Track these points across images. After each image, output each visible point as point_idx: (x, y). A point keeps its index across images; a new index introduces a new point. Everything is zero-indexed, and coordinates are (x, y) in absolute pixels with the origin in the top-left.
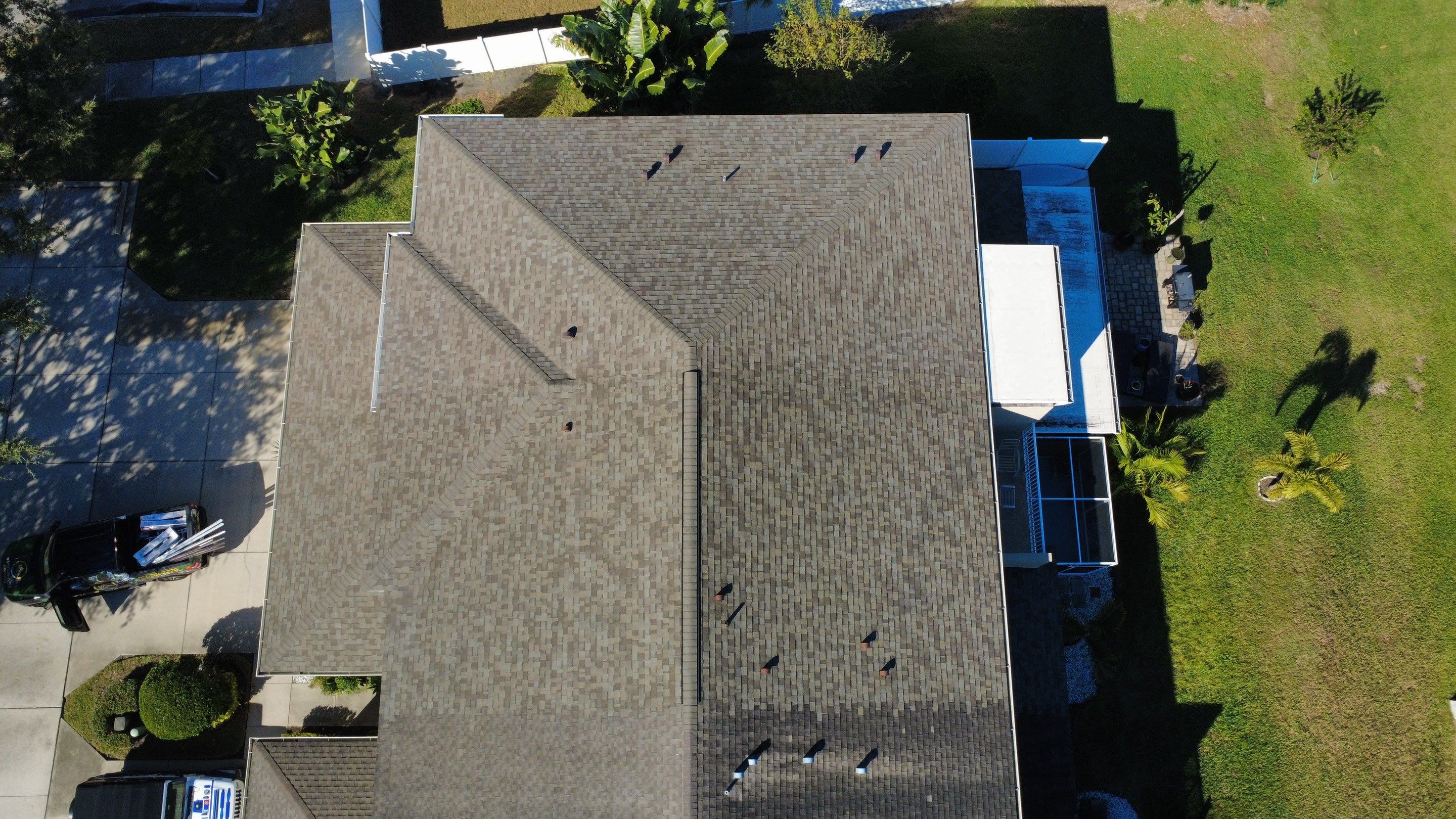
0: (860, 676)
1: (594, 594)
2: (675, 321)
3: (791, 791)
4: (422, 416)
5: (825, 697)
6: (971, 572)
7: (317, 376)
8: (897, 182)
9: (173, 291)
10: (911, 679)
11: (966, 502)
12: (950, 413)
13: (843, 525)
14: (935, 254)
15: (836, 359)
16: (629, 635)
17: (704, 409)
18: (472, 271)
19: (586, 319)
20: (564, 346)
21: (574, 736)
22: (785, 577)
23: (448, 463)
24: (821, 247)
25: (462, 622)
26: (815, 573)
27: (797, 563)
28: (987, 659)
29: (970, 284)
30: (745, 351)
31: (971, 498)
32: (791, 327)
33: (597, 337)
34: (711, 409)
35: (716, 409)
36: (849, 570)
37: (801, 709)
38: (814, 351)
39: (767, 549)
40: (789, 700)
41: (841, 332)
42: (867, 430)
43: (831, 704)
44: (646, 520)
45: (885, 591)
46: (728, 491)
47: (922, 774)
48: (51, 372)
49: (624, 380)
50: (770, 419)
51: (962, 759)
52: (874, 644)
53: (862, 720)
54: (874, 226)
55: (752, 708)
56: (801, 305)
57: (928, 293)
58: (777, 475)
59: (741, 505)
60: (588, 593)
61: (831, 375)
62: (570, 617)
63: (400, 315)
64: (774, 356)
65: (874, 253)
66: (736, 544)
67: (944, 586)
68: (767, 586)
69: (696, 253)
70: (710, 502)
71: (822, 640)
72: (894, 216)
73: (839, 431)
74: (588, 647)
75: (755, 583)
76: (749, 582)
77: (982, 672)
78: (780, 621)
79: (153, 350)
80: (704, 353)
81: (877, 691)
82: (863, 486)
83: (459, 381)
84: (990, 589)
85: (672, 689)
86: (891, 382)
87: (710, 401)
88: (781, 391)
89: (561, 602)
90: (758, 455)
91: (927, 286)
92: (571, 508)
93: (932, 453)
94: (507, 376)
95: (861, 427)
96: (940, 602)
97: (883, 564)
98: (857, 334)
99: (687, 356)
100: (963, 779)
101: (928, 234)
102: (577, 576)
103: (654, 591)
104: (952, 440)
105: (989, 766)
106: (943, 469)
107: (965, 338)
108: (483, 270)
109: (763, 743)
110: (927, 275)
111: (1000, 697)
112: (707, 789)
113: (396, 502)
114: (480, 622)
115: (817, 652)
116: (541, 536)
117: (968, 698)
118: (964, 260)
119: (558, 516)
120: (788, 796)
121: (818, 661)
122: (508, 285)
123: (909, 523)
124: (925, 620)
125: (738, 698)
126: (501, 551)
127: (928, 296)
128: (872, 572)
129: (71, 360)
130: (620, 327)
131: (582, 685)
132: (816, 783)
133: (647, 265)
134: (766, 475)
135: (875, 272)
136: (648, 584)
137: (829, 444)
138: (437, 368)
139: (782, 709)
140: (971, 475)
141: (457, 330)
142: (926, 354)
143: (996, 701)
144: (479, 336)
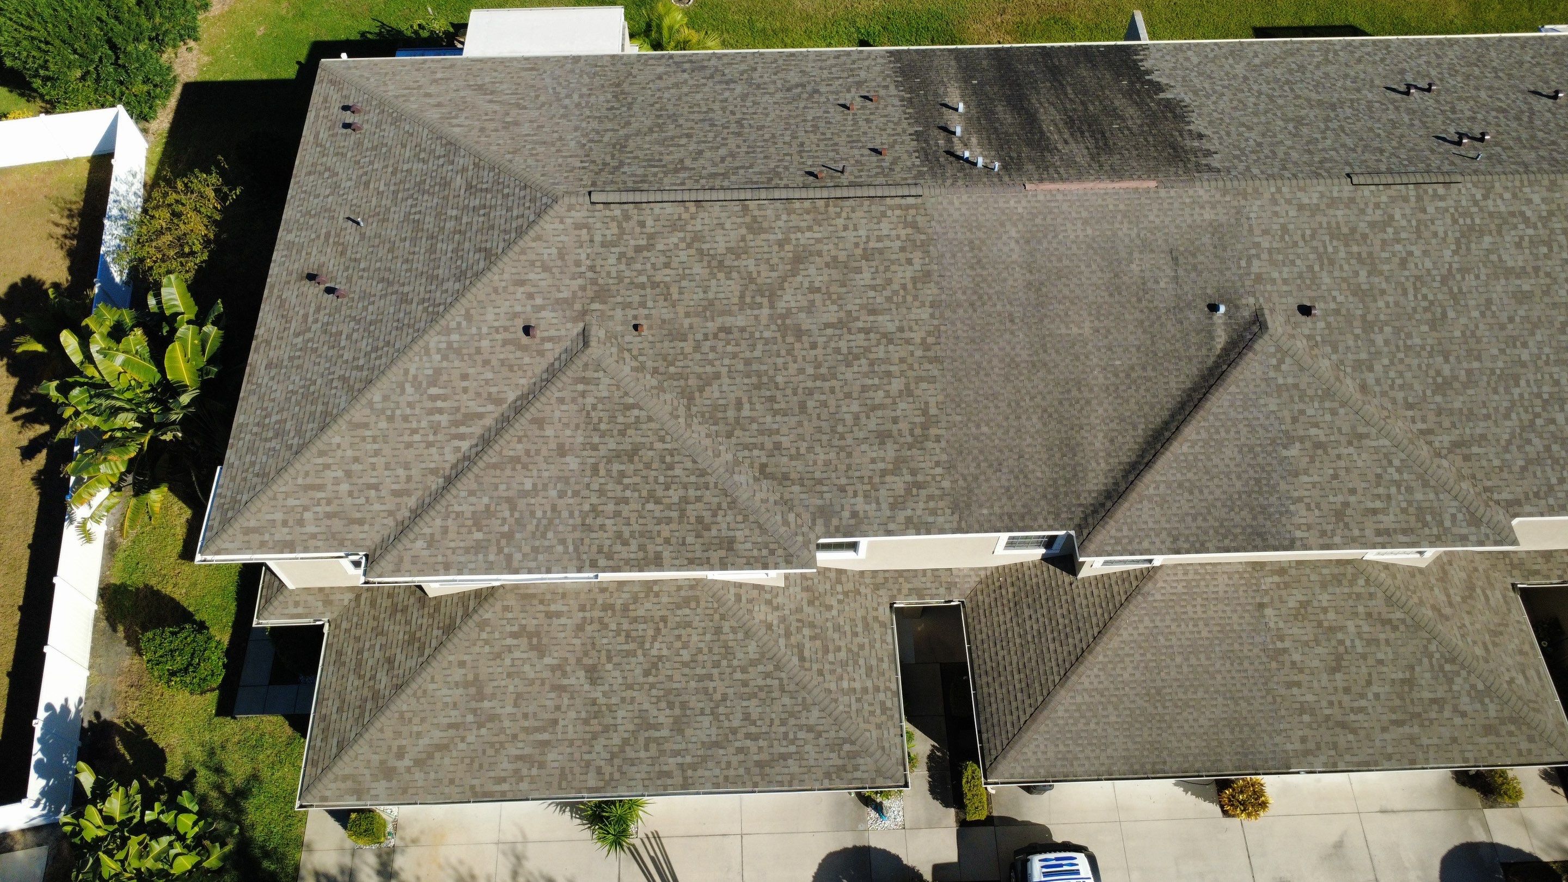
0: (879, 111)
2: (532, 219)
3: (985, 141)
4: (611, 507)
5: (901, 127)
7: (528, 751)
10: (876, 89)
14: (470, 76)
15: (578, 123)
16: (859, 251)
18: (432, 465)
19: (516, 315)
20: (544, 340)
21: (959, 305)
23: (671, 467)
26: (789, 132)
30: (568, 169)
32: (544, 146)
34: (631, 185)
35: (630, 182)
36: (784, 116)
37: (914, 137)
38: (569, 134)
39: (769, 155)
40: (907, 143)
41: (550, 121)
42: (650, 108)
43: (906, 124)
44: (743, 239)
45: (801, 100)
46: (714, 175)
47: (956, 85)
49: (592, 268)
50: (640, 155)
52: (849, 105)
53: (917, 110)
55: (918, 160)
57: (511, 80)
58: (696, 151)
59: (728, 168)
63: (476, 554)
65: (466, 105)
66: (766, 170)
68: (805, 154)
70: (725, 184)
71: (850, 128)
72: (427, 95)
73: (651, 121)
75: (803, 160)
76: (803, 163)
78: (836, 148)
80: (570, 190)
81: (890, 104)
83: (572, 463)
85: (908, 207)
87: (621, 185)
88: (612, 150)
89: (827, 325)
90: (677, 160)
91: (504, 80)
92: (728, 321)
93: (671, 78)
95: (647, 111)
96: (807, 76)
97: (776, 101)
98: (552, 113)
99: (573, 202)
100: (955, 68)
102: (800, 309)
103: (816, 228)
108: (433, 450)
109: (948, 154)
110: (493, 80)
113: (714, 532)
114: (849, 418)
115: (862, 130)
117: (887, 66)
118: (480, 64)
120: (990, 142)
121: (870, 130)
122: (459, 416)
125: (911, 166)
127: (514, 80)
128: (784, 106)
132: (976, 130)
134: (697, 156)
136: (808, 234)
137: (664, 126)
138: (553, 493)
139: (916, 146)
141: (508, 472)
142: (574, 81)
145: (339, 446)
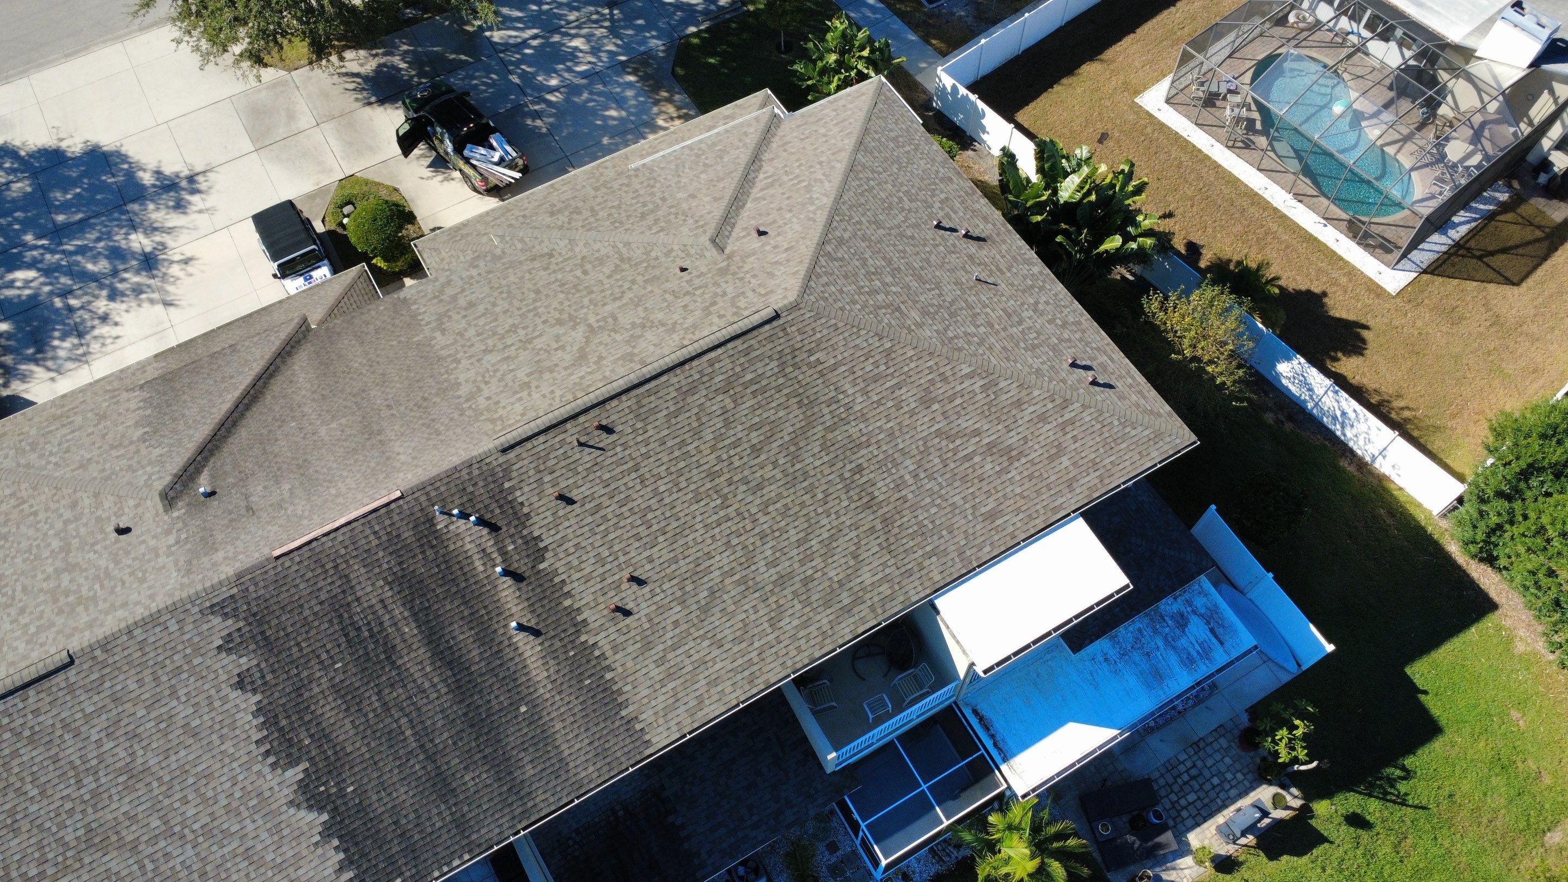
0: (599, 586)
1: (556, 350)
2: (812, 284)
3: (466, 569)
4: (642, 192)
5: (563, 562)
6: (755, 653)
8: (1076, 405)
9: (680, 71)
10: (623, 638)
11: (818, 617)
12: (893, 561)
14: (1037, 474)
15: (870, 428)
17: (749, 336)
18: (775, 161)
19: (778, 235)
20: (748, 235)
23: (613, 223)
24: (963, 366)
25: (495, 294)
26: (667, 501)
28: (683, 708)
29: (1033, 523)
30: (823, 346)
31: (825, 621)
32: (871, 374)
33: (768, 248)
34: (752, 342)
35: (756, 346)
36: (687, 532)
37: (542, 545)
38: (864, 404)
39: (663, 448)
40: (544, 530)
41: (898, 420)
42: (825, 487)
43: (560, 571)
44: (634, 347)
45: (688, 575)
46: (692, 390)
47: (542, 691)
48: (577, 43)
49: (741, 279)
50: (777, 396)
51: (576, 726)
52: (635, 587)
53: (560, 607)
54: (1019, 404)
55: (520, 500)
56: (897, 374)
57: (993, 485)
58: (733, 425)
59: (687, 408)
60: (555, 346)
63: (714, 142)
64: (836, 372)
65: (993, 416)
66: (651, 419)
67: (727, 632)
68: (631, 464)
70: (675, 380)
71: (612, 536)
72: (1043, 418)
73: (807, 462)
75: (627, 452)
76: (625, 446)
77: (668, 710)
78: (607, 490)
79: (630, 85)
80: (798, 313)
81: (594, 611)
83: (681, 196)
87: (760, 338)
88: (808, 393)
90: (740, 401)
91: (999, 481)
93: (843, 561)
95: (823, 481)
96: (710, 635)
97: (712, 561)
98: (907, 436)
99: (786, 302)
100: (558, 736)
101: (1051, 458)
102: (566, 334)
103: (577, 380)
104: (868, 575)
105: (583, 758)
106: (836, 579)
107: (976, 542)
108: (781, 166)
109: (495, 524)
110: (1010, 476)
111: (654, 740)
114: (500, 302)
115: (598, 537)
117: (636, 706)
118: (1052, 506)
120: (461, 568)
121: (590, 541)
122: (777, 184)
123: (764, 569)
124: (685, 627)
125: (523, 484)
126: (562, 285)
129: (593, 48)
130: (785, 255)
131: (480, 378)
132: (484, 589)
134: (726, 416)
137: (789, 458)
138: (684, 180)
139: (532, 528)
140: (847, 610)
141: (721, 174)
142: (934, 510)
143: (647, 737)
145: (842, 140)
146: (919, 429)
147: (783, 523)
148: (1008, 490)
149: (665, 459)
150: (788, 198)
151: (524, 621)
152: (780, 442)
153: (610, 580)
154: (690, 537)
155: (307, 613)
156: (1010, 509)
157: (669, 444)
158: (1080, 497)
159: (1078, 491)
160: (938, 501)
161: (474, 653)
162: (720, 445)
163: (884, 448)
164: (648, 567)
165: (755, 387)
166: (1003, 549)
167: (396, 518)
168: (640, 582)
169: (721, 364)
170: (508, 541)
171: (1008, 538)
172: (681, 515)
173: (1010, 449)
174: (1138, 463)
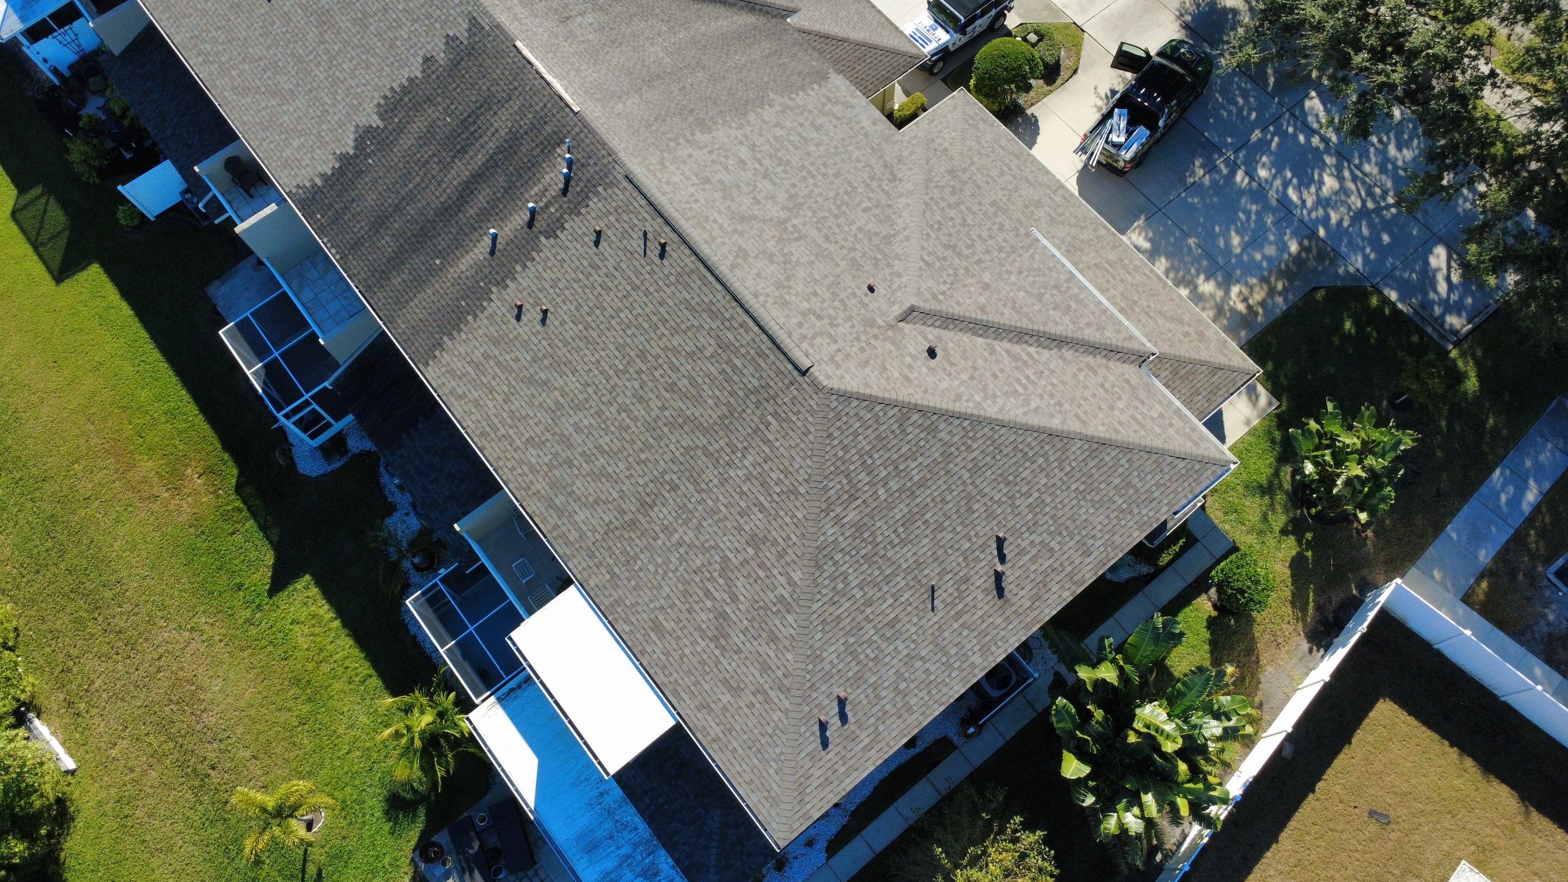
0: (534, 288)
2: (855, 403)
3: (530, 182)
4: (991, 242)
5: (548, 254)
6: (504, 433)
8: (787, 703)
9: (1320, 295)
10: (498, 320)
11: (541, 480)
12: (599, 537)
13: (618, 373)
14: (707, 669)
15: (715, 490)
16: (707, 186)
17: (777, 352)
18: (1060, 361)
19: (930, 369)
20: (929, 341)
21: (697, 119)
22: (631, 300)
23: (939, 222)
24: (799, 573)
25: (835, 143)
26: (613, 322)
27: (630, 316)
28: (454, 384)
29: (659, 671)
30: (784, 425)
31: (539, 486)
32: (768, 479)
33: (908, 360)
34: (772, 357)
35: (769, 361)
36: (591, 347)
37: (558, 233)
38: (736, 479)
39: (657, 305)
40: (571, 230)
41: (728, 516)
42: (652, 459)
43: (541, 254)
44: (756, 257)
45: (556, 358)
46: (714, 315)
47: (452, 271)
48: (1330, 183)
49: (858, 339)
50: (726, 393)
51: (431, 305)
52: (540, 317)
53: (514, 264)
54: (773, 639)
55: (590, 203)
56: (774, 505)
57: (687, 624)
58: (690, 360)
61: (710, 474)
62: (759, 178)
63: (1082, 300)
64: (761, 444)
65: (754, 613)
66: (680, 287)
67: (517, 404)
68: (638, 282)
69: (894, 485)
70: (719, 297)
71: (576, 286)
72: (765, 668)
73: (671, 437)
74: (731, 168)
75: (647, 276)
76: (652, 273)
77: (452, 372)
78: (613, 271)
79: (1283, 247)
80: (811, 392)
81: (516, 291)
82: (624, 415)
83: (987, 277)
84: (483, 434)
86: (661, 516)
87: (778, 363)
89: (774, 184)
90: (713, 360)
91: (692, 630)
92: (820, 240)
93: (591, 490)
94: (952, 296)
95: (657, 456)
96: (512, 390)
97: (570, 375)
98: (715, 528)
99: (821, 378)
100: (423, 293)
101: (725, 682)
102: (777, 203)
103: (711, 218)
104: (583, 517)
105: (410, 318)
106: (574, 488)
107: (631, 617)
108: (1052, 366)
109: (568, 191)
110: (699, 640)
111: (429, 368)
112: (582, 135)
113: (952, 183)
114: (822, 149)
115: (573, 275)
116: (826, 214)
117: (451, 346)
118: (679, 689)
119: (825, 231)
120: (530, 178)
121: (569, 270)
122: (1019, 364)
123: (572, 422)
124: (516, 368)
125: (603, 201)
126: (847, 193)
127: (685, 622)
128: (575, 363)
129: (1328, 200)
130: (896, 374)
131: (716, 146)
132: (518, 201)
133: (922, 443)
134: (697, 352)
135: (741, 598)
136: (720, 221)
137: (671, 419)
138: (1013, 278)
139: (570, 221)
140: (551, 505)
141: (1025, 309)
142: (651, 568)
143: (431, 362)
144: (1003, 314)
145: (1103, 424)
146: (725, 539)
147: (613, 429)
148: (685, 641)
149: (648, 310)
150: (994, 376)
151: (499, 240)
152: (684, 407)
153: (541, 296)
154: (586, 351)
155: (480, 82)
156: (667, 646)
157: (662, 310)
158: (694, 719)
159: (699, 716)
160: (661, 571)
161: (471, 212)
162: (670, 354)
163: (699, 508)
164: (557, 323)
165: (729, 370)
166: (630, 644)
167: (559, 116)
168: (543, 321)
169: (744, 334)
170: (557, 205)
171: (640, 648)
172: (604, 338)
173: (726, 636)
174: (740, 780)
